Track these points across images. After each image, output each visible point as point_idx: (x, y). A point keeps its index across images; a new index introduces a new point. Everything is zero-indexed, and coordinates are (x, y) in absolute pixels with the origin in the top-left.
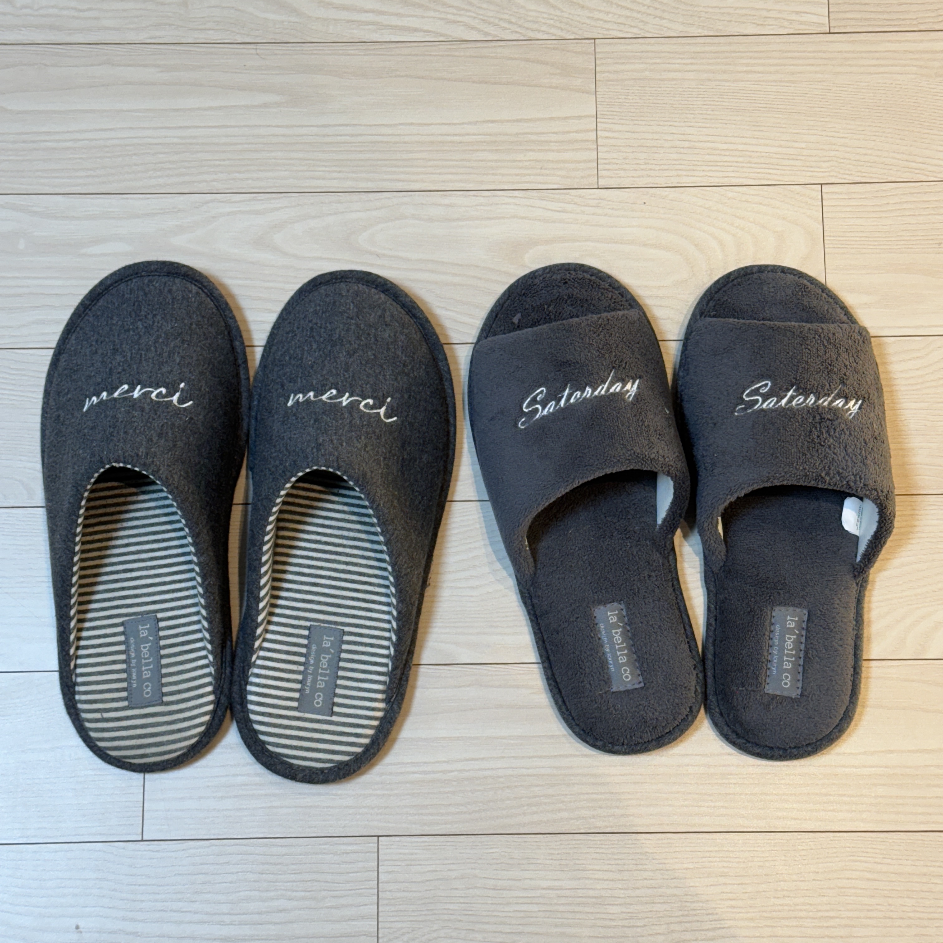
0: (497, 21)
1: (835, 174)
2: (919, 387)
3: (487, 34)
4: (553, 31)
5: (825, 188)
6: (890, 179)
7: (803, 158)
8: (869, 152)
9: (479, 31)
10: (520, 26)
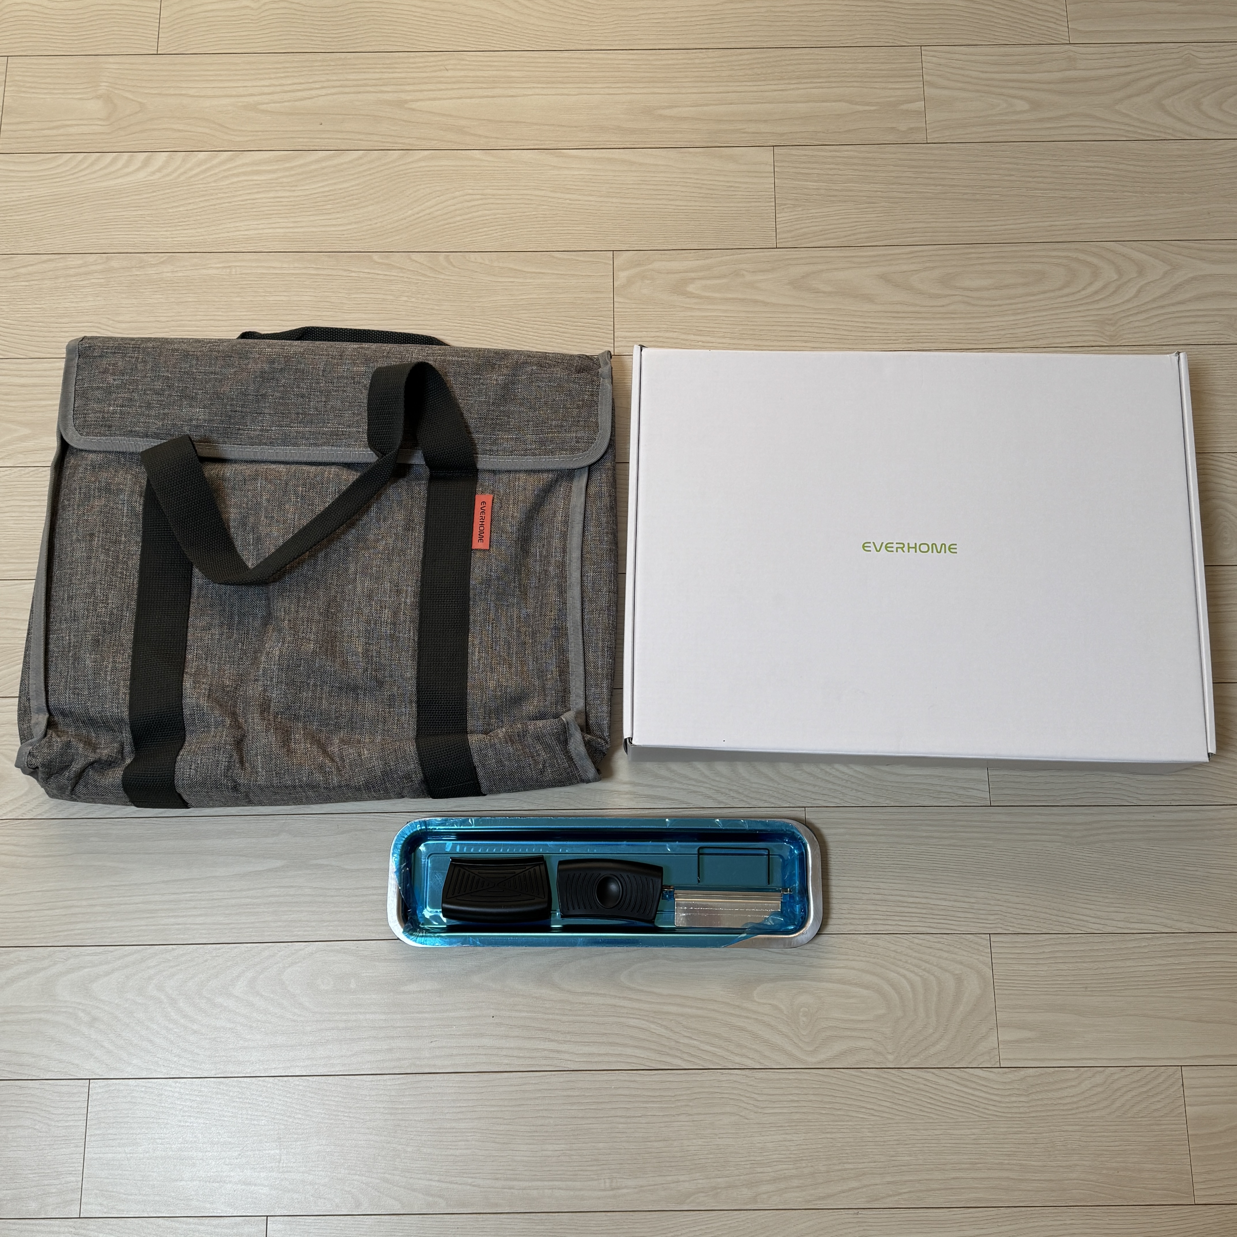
0: (727, 792)
1: (1000, 925)
2: (1074, 1112)
3: (720, 802)
4: (772, 800)
5: (993, 938)
6: (1044, 931)
7: (974, 911)
8: (1027, 907)
9: (715, 800)
10: (747, 796)
